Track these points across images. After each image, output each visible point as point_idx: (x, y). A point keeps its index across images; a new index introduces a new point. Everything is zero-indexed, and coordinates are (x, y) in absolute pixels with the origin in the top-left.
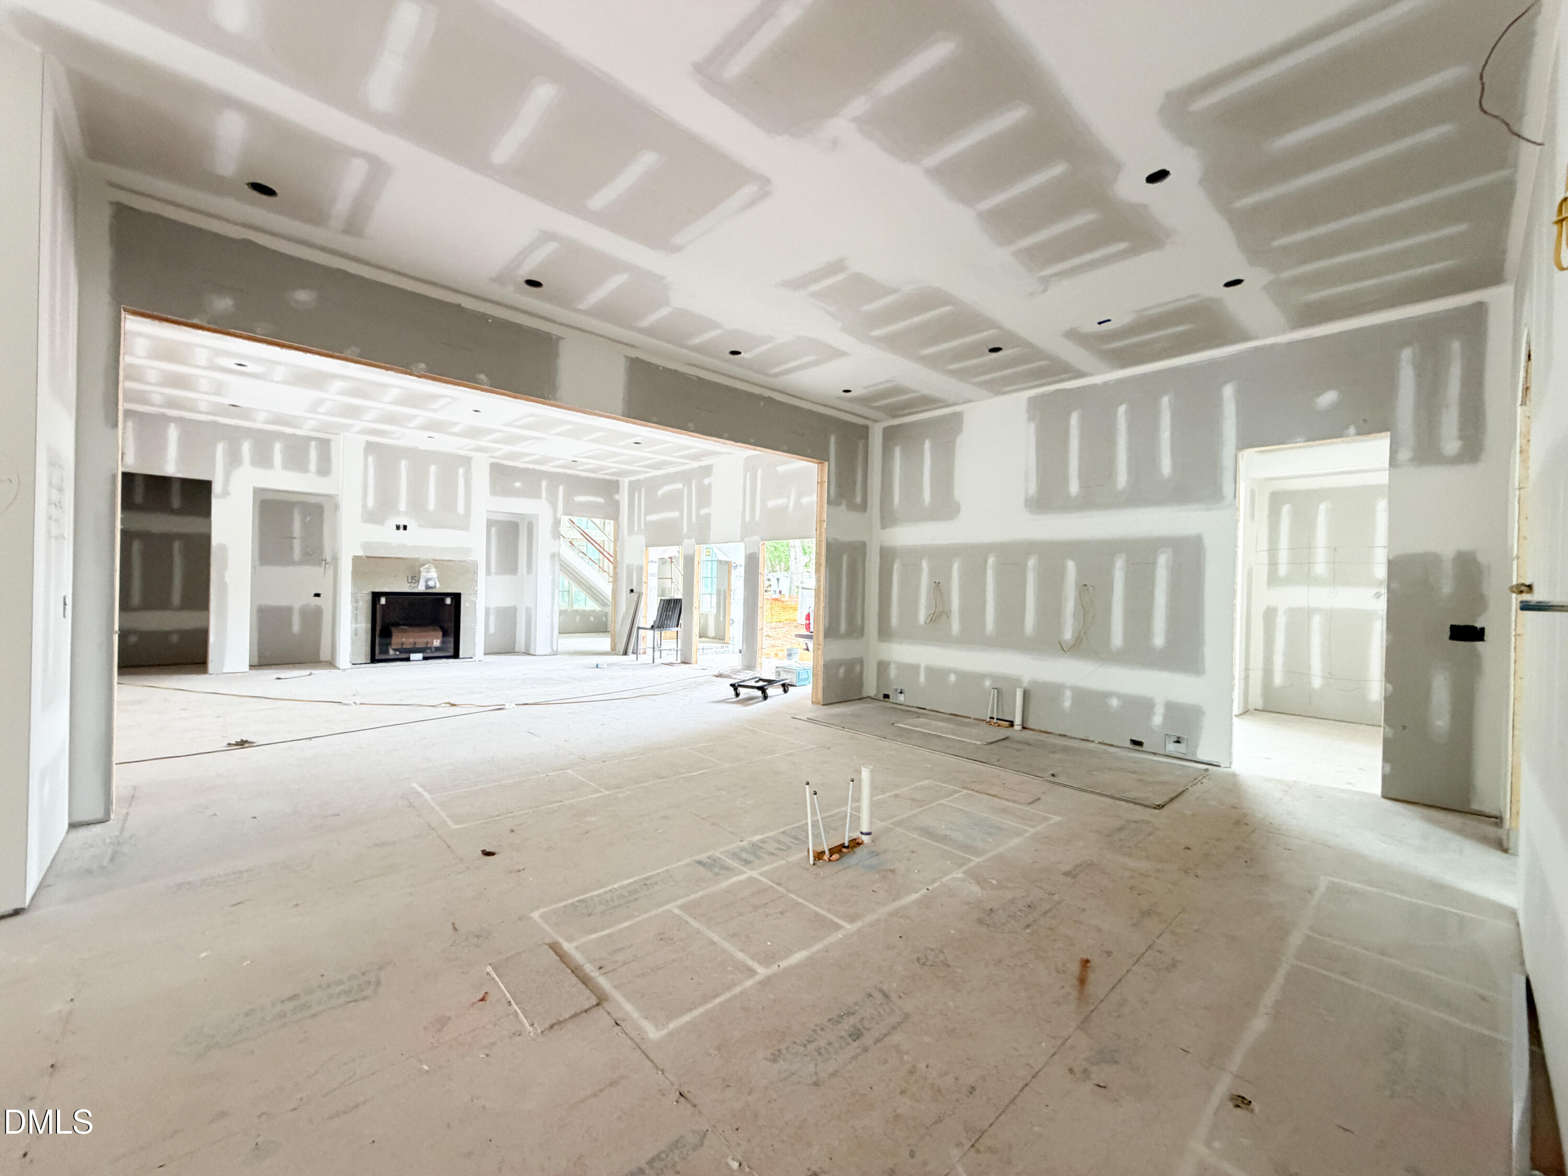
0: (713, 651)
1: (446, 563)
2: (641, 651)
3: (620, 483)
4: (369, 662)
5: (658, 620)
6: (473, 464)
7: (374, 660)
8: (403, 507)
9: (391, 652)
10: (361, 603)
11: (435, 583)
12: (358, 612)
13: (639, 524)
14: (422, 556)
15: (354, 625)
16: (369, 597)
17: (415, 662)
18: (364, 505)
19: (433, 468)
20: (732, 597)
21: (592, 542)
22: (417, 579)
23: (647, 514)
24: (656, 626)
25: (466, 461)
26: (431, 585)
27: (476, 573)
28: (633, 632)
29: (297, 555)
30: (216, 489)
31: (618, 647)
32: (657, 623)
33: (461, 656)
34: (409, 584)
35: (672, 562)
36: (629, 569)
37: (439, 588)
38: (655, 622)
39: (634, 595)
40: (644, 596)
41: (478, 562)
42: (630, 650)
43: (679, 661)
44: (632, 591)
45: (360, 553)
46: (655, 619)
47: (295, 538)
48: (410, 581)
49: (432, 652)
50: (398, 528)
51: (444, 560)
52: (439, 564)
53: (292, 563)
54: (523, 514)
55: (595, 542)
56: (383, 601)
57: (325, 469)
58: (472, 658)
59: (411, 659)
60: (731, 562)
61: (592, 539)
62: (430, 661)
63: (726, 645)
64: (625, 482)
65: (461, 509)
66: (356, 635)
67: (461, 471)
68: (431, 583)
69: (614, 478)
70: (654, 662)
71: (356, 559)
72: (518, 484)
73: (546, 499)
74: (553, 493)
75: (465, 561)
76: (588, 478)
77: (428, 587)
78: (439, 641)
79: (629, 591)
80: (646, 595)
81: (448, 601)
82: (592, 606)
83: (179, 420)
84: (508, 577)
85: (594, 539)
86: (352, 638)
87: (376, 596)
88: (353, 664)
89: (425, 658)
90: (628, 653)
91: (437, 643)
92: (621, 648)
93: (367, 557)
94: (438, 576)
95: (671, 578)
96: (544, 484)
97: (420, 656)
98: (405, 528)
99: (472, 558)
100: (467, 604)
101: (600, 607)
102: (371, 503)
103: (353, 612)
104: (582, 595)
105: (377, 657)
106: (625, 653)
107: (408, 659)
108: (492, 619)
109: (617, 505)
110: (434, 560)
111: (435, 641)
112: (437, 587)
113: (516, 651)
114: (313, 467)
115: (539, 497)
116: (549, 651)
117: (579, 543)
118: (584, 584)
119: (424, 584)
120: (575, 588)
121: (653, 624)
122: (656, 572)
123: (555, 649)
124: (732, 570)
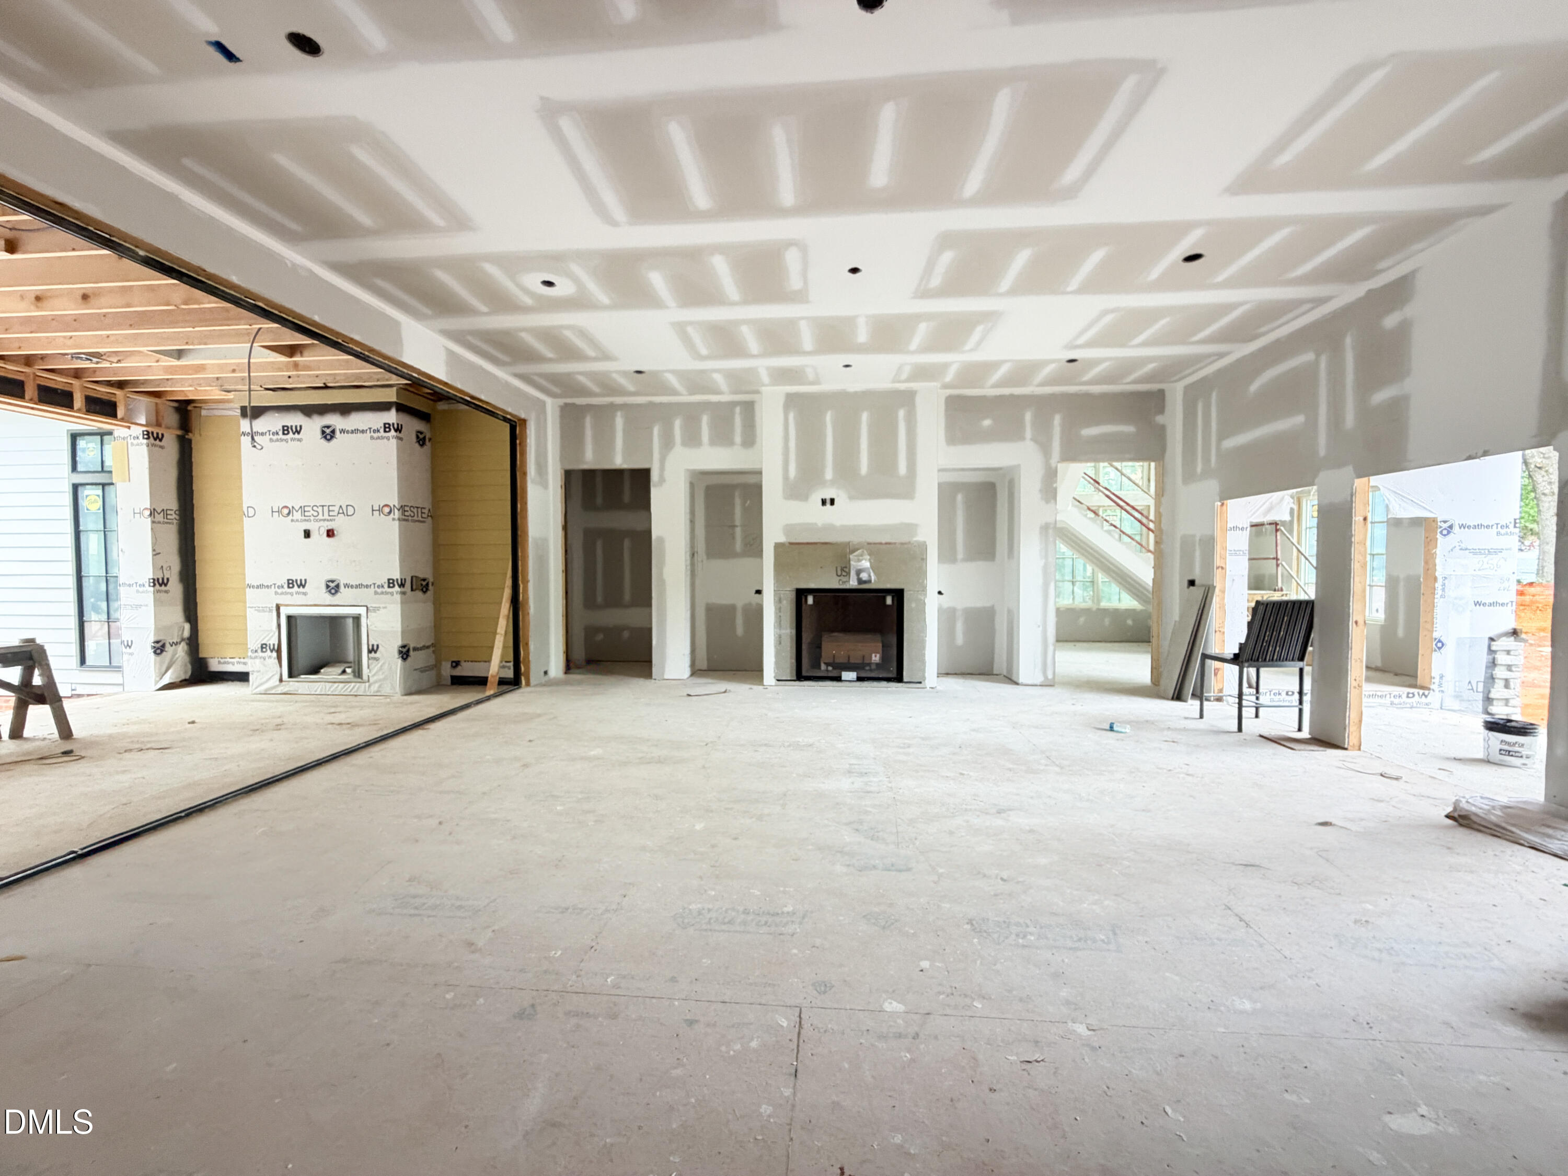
0: (1387, 701)
1: (884, 547)
2: (1211, 693)
3: (1167, 394)
4: (795, 678)
5: (1251, 644)
6: (918, 400)
7: (799, 677)
8: (829, 475)
9: (823, 667)
10: (785, 602)
11: (870, 576)
12: (782, 614)
13: (1207, 460)
14: (855, 539)
15: (778, 631)
16: (793, 595)
17: (847, 683)
18: (786, 477)
19: (865, 417)
20: (1439, 592)
21: (1128, 508)
22: (847, 570)
23: (1221, 437)
24: (1245, 656)
25: (907, 399)
26: (864, 579)
27: (924, 560)
28: (1193, 659)
29: (738, 546)
30: (655, 476)
31: (1163, 682)
32: (1249, 651)
33: (905, 679)
34: (839, 578)
35: (1277, 530)
36: (1187, 544)
37: (876, 583)
38: (1242, 647)
39: (1197, 592)
40: (1217, 590)
41: (927, 543)
42: (1190, 688)
43: (1305, 734)
44: (1192, 583)
45: (782, 539)
46: (1243, 641)
47: (737, 526)
48: (839, 574)
49: (871, 670)
50: (824, 502)
51: (881, 544)
52: (877, 550)
53: (735, 555)
54: (1000, 469)
55: (1133, 508)
56: (810, 600)
57: (750, 439)
58: (920, 683)
59: (843, 679)
60: (1434, 520)
61: (1128, 504)
62: (866, 684)
63: (1421, 692)
64: (1176, 394)
65: (902, 469)
66: (780, 643)
67: (901, 413)
68: (864, 576)
69: (1155, 387)
70: (1240, 729)
71: (778, 547)
72: (987, 423)
73: (1032, 439)
74: (1042, 427)
75: (909, 543)
76: (1104, 396)
77: (860, 581)
78: (878, 655)
79: (1186, 584)
80: (1223, 592)
81: (889, 601)
82: (1128, 602)
83: (624, 407)
84: (981, 565)
85: (1132, 504)
86: (775, 646)
87: (801, 594)
88: (778, 680)
89: (860, 679)
90: (1184, 697)
91: (876, 658)
92: (1170, 685)
93: (791, 544)
94: (871, 565)
95: (1277, 559)
96: (1028, 416)
97: (852, 675)
98: (832, 502)
99: (919, 538)
100: (913, 605)
101: (1142, 605)
102: (792, 473)
103: (776, 613)
104: (1115, 588)
105: (804, 673)
106: (1178, 696)
107: (838, 679)
108: (960, 627)
109: (1160, 433)
110: (869, 544)
111: (873, 655)
112: (873, 581)
113: (995, 672)
114: (738, 439)
115: (1021, 438)
116: (1039, 679)
117: (1109, 512)
118: (1114, 571)
119: (855, 577)
120: (1101, 577)
121: (1237, 651)
122: (1245, 546)
123: (1050, 676)
124: (1439, 536)
